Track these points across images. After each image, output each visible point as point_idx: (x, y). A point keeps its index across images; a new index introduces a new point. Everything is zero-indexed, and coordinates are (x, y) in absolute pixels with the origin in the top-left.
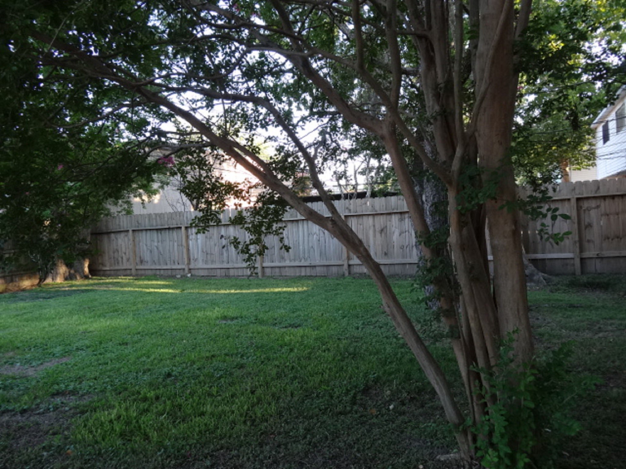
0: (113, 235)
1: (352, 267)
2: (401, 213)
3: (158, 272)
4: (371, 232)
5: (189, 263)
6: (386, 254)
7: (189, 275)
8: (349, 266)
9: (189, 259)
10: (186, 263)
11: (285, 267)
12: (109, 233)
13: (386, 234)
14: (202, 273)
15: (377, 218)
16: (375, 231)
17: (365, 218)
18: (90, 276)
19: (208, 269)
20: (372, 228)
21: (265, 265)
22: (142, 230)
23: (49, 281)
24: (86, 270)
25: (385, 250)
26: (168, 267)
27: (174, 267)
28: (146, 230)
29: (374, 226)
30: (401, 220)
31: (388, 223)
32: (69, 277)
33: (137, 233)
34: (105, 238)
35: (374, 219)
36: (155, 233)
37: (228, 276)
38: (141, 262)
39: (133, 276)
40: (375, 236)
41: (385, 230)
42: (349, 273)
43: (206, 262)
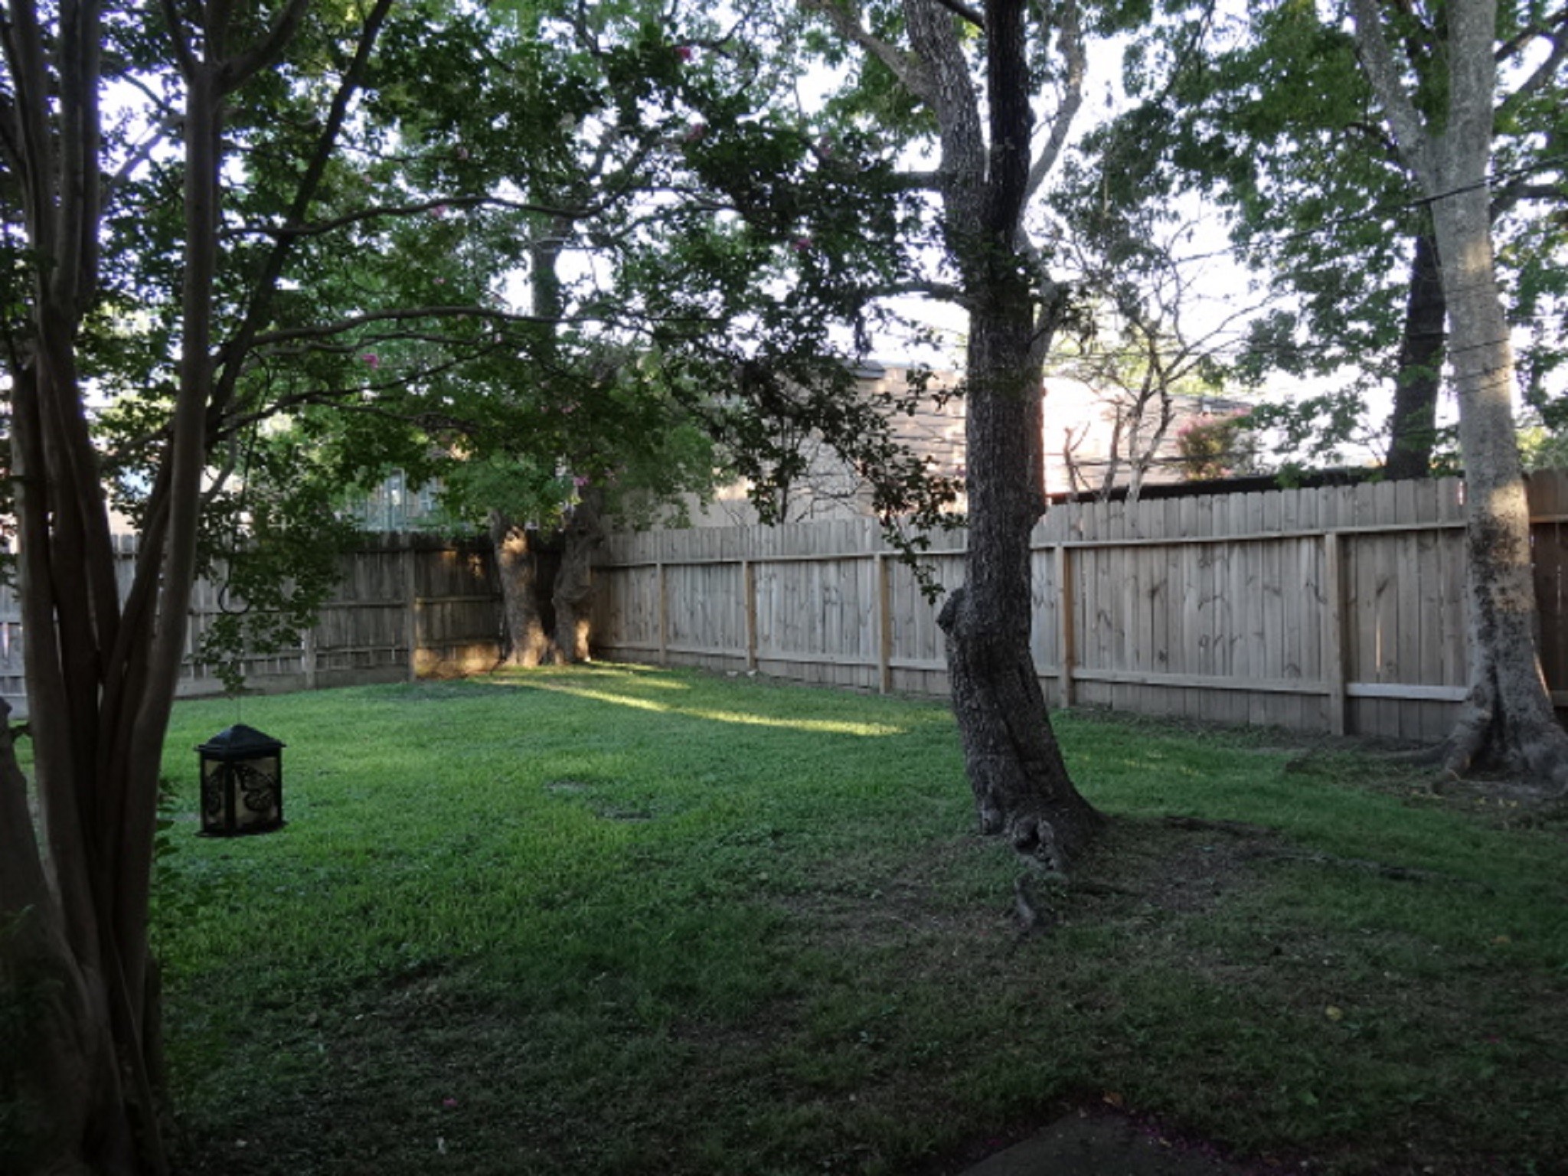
0: (633, 574)
1: (1080, 686)
2: (1205, 545)
3: (703, 662)
4: (1127, 596)
5: (753, 647)
6: (1163, 657)
7: (751, 673)
8: (1074, 682)
9: (754, 636)
10: (747, 643)
11: (933, 671)
12: (626, 569)
13: (1165, 601)
14: (778, 671)
15: (1144, 556)
16: (1137, 592)
17: (1115, 555)
18: (588, 659)
19: (788, 662)
20: (1131, 582)
21: (893, 663)
22: (678, 565)
23: (511, 662)
24: (583, 644)
25: (1160, 646)
26: (718, 651)
27: (728, 652)
28: (686, 565)
29: (1136, 578)
30: (1205, 564)
31: (1171, 570)
32: (545, 659)
33: (669, 571)
34: (621, 578)
35: (1136, 559)
36: (699, 572)
37: (821, 683)
38: (676, 634)
39: (660, 666)
40: (1136, 606)
41: (1162, 591)
42: (1073, 701)
43: (784, 647)
